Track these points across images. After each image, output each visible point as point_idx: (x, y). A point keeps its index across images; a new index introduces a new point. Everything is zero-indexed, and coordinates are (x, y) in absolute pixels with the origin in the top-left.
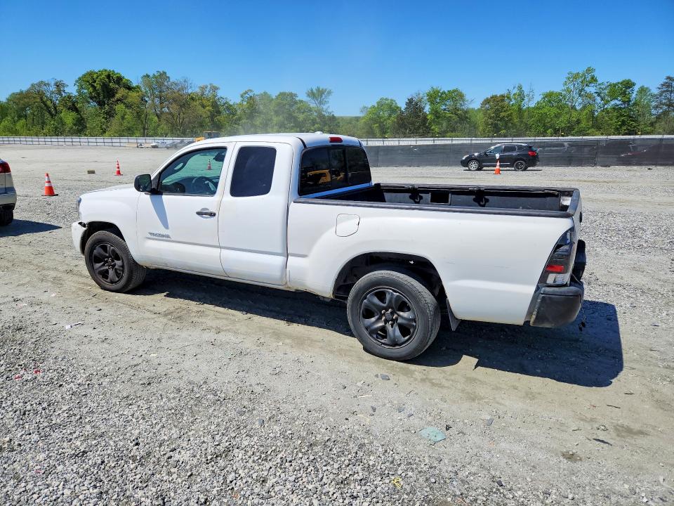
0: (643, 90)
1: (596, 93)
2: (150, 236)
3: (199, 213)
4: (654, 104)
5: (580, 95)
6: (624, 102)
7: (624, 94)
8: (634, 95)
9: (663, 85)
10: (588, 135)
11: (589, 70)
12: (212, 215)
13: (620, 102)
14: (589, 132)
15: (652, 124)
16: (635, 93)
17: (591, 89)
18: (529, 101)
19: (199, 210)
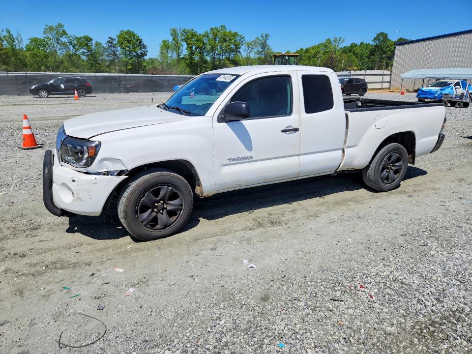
0: (97, 44)
1: (69, 42)
2: (228, 162)
3: (284, 131)
4: (106, 53)
5: (58, 43)
6: (89, 51)
7: (87, 45)
8: (94, 47)
9: (108, 42)
10: (71, 72)
11: (60, 26)
12: (296, 130)
13: (86, 51)
14: (72, 69)
15: (108, 67)
16: (94, 45)
17: (64, 39)
18: (19, 43)
19: (284, 128)
